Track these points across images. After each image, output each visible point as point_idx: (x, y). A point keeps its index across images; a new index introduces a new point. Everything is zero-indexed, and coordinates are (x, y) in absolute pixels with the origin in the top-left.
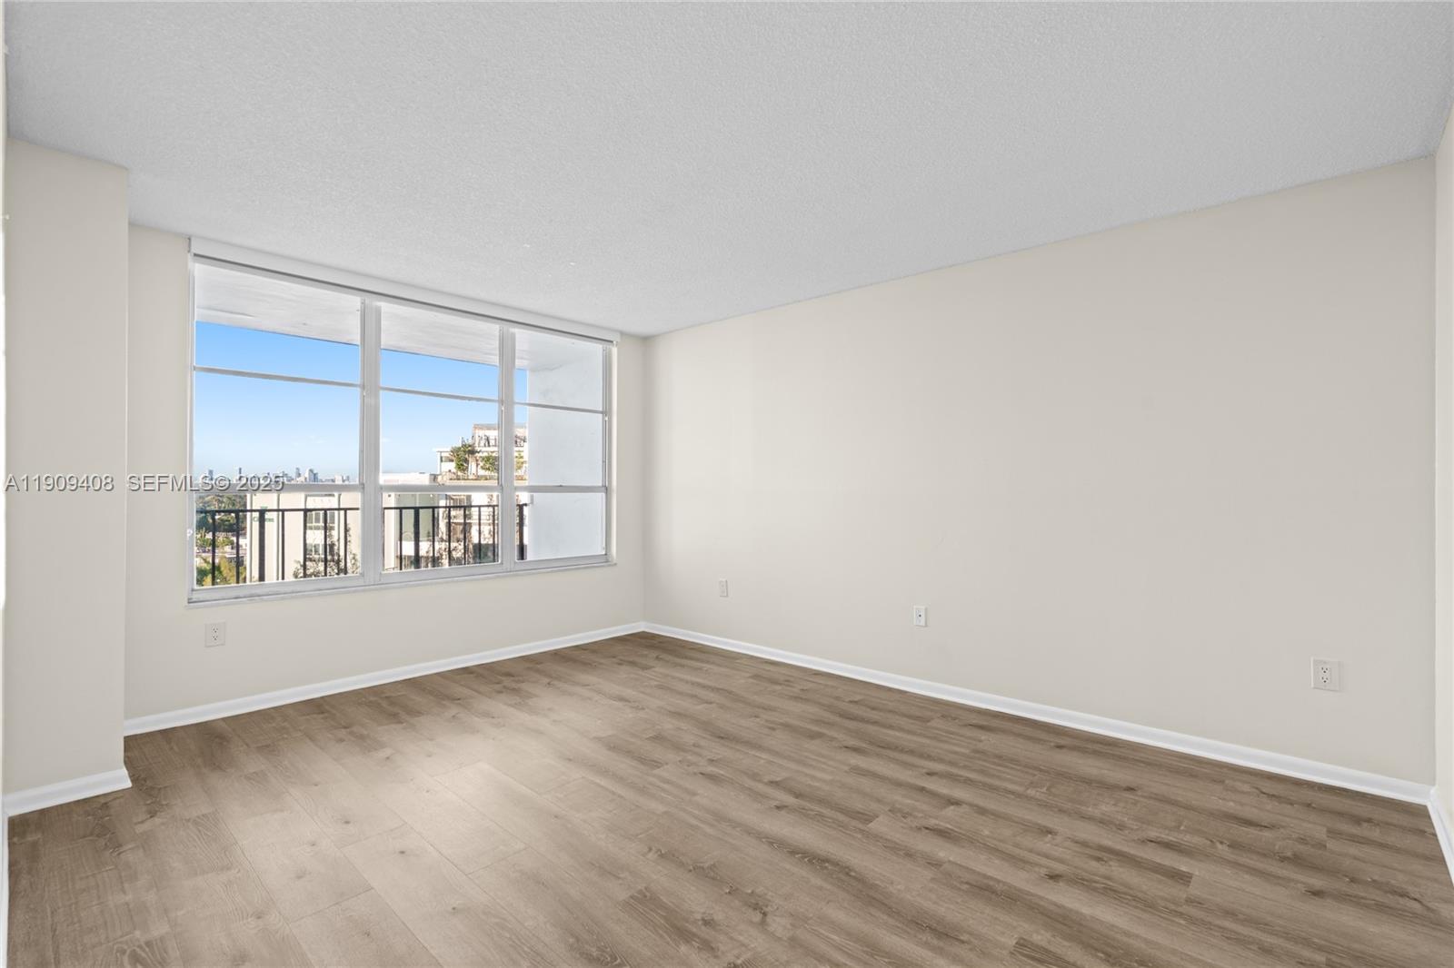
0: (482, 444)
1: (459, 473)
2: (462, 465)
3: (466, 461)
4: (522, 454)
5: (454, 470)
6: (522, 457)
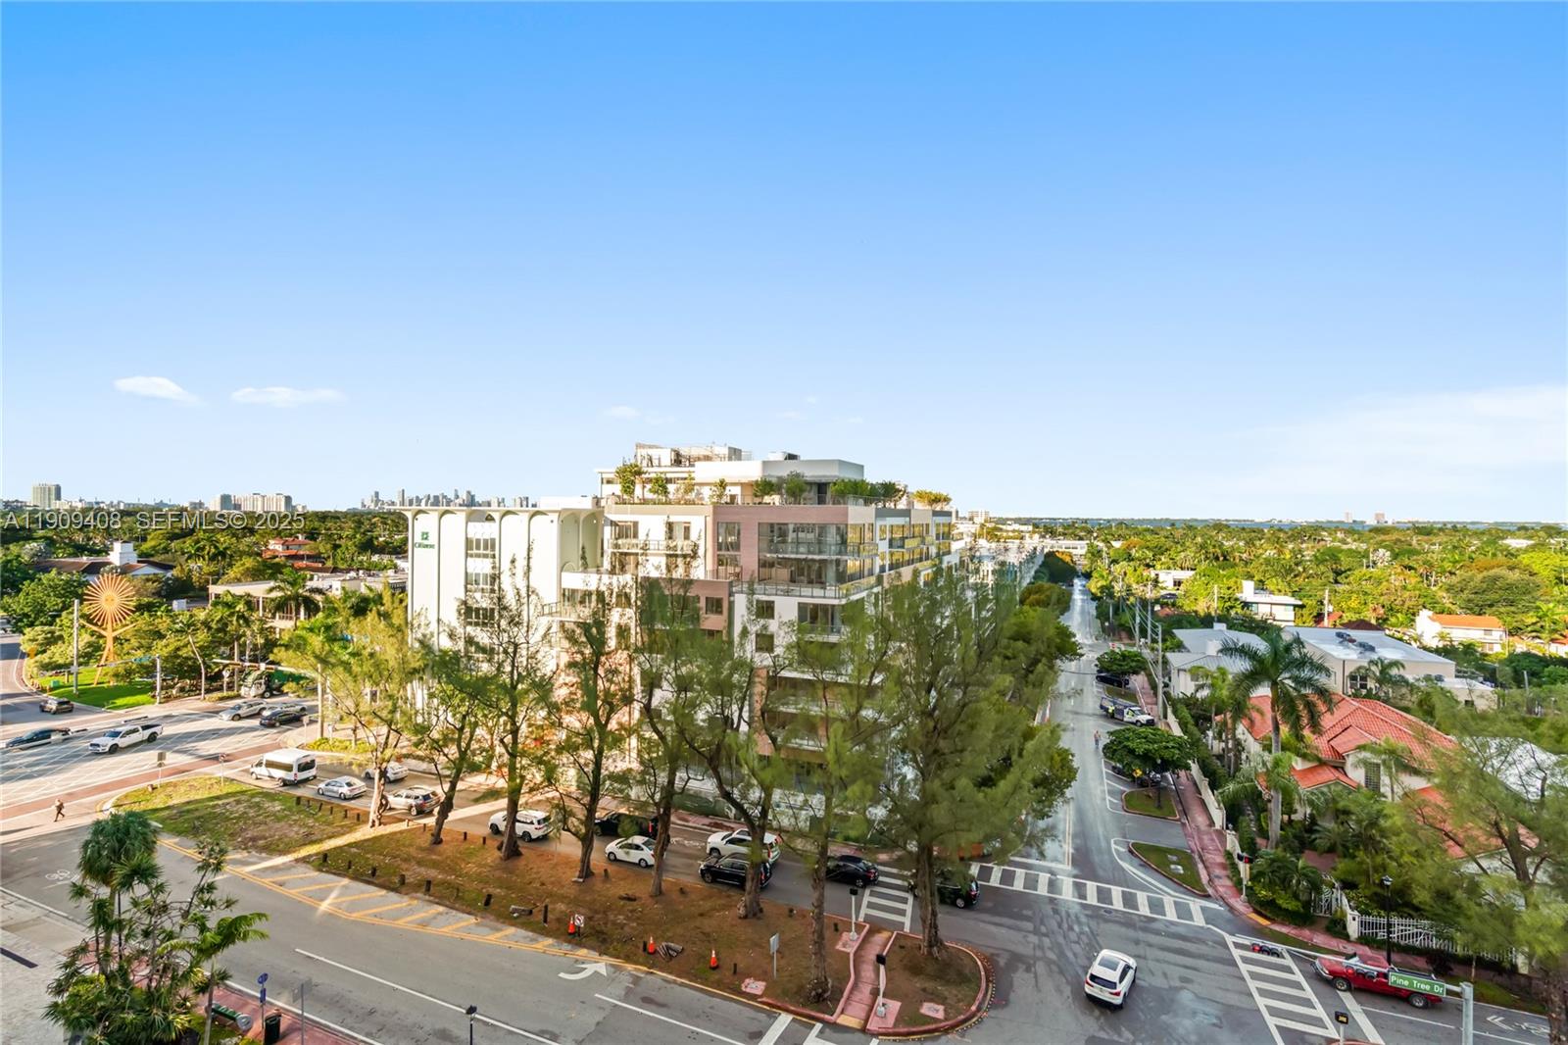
0: (645, 463)
1: (625, 497)
2: (628, 488)
3: (633, 483)
4: (693, 475)
5: (620, 493)
6: (693, 479)
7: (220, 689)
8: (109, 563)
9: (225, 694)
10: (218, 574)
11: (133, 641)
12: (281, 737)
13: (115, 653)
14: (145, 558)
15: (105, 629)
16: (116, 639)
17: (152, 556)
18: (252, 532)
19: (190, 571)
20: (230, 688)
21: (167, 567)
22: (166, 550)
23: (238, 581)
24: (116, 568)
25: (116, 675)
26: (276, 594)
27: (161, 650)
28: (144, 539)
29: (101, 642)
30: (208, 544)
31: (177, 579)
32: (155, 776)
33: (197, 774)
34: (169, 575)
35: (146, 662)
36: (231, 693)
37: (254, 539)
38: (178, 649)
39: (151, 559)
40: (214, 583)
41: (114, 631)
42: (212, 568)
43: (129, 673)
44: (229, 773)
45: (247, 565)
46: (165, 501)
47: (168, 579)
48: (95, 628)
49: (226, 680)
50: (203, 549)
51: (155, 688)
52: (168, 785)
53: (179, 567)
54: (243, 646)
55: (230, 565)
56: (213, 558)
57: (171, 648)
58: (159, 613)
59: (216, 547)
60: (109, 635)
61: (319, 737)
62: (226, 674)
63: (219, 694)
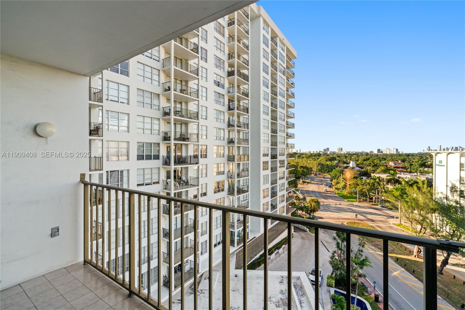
7: (372, 202)
8: (350, 166)
9: (374, 203)
10: (375, 171)
11: (352, 186)
12: (388, 219)
13: (349, 188)
14: (357, 165)
15: (347, 182)
16: (349, 184)
17: (359, 165)
18: (385, 159)
19: (368, 169)
20: (375, 202)
21: (362, 168)
22: (363, 164)
23: (379, 173)
24: (351, 167)
25: (349, 193)
26: (389, 178)
27: (358, 189)
28: (358, 161)
29: (347, 185)
30: (372, 162)
31: (364, 171)
32: (355, 220)
33: (364, 222)
34: (362, 170)
35: (355, 191)
36: (375, 204)
37: (385, 162)
38: (362, 189)
39: (359, 166)
40: (373, 173)
41: (349, 182)
42: (373, 169)
43: (351, 193)
44: (372, 225)
45: (382, 169)
46: (364, 151)
47: (362, 171)
48: (345, 181)
49: (374, 200)
50: (371, 164)
51: (357, 198)
52: (358, 223)
53: (365, 168)
54: (378, 191)
55: (378, 169)
56: (373, 166)
57: (361, 188)
58: (358, 179)
59: (374, 164)
60: (348, 183)
61: (399, 223)
62: (374, 198)
63: (372, 203)
